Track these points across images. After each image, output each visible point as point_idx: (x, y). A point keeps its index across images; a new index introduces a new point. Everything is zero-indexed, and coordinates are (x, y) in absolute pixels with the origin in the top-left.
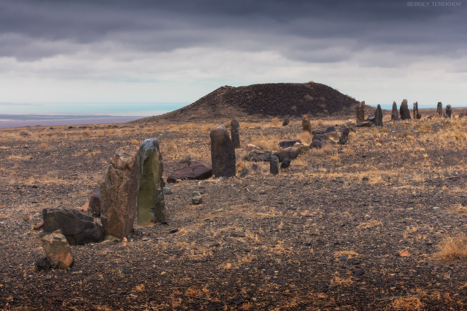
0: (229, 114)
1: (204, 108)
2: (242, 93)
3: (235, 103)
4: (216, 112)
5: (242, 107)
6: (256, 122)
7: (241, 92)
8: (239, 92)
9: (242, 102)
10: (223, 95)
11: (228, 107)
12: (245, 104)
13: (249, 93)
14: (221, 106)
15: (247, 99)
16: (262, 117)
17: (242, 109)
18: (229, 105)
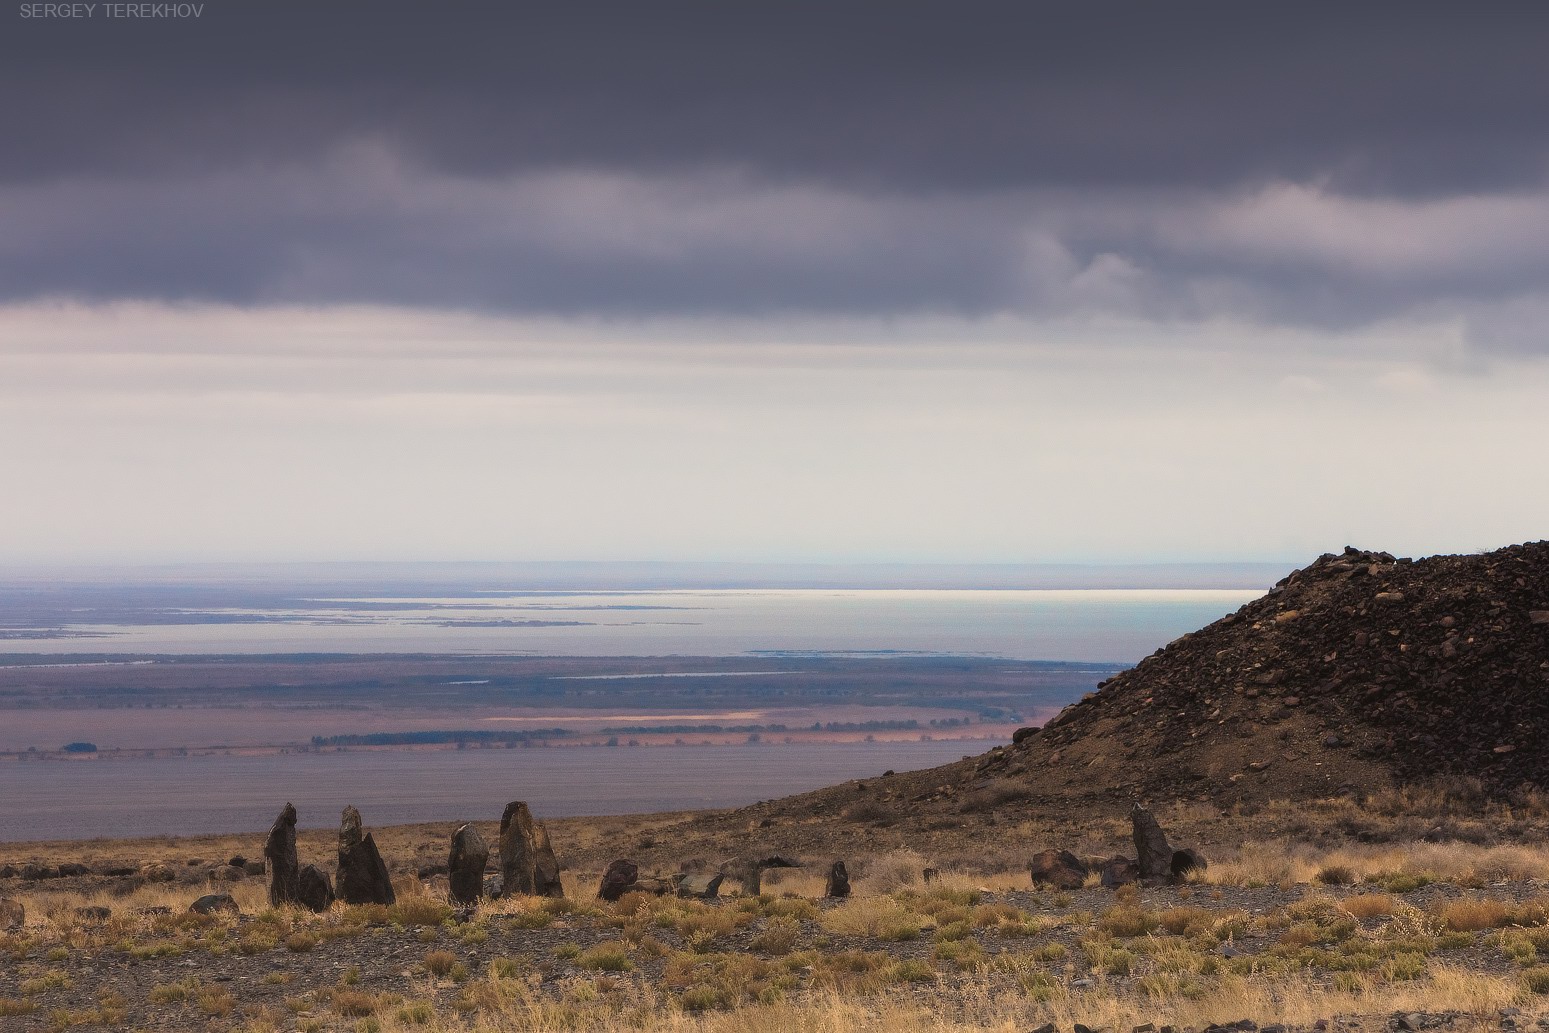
0: (1255, 770)
1: (1123, 725)
2: (1417, 609)
3: (1336, 690)
4: (1175, 757)
5: (1376, 722)
6: (1432, 838)
7: (1410, 600)
8: (1398, 603)
9: (1384, 684)
10: (1286, 627)
11: (1275, 719)
12: (1402, 699)
13: (1468, 610)
14: (1238, 705)
15: (1432, 661)
16: (1475, 805)
17: (1367, 737)
18: (1292, 700)
